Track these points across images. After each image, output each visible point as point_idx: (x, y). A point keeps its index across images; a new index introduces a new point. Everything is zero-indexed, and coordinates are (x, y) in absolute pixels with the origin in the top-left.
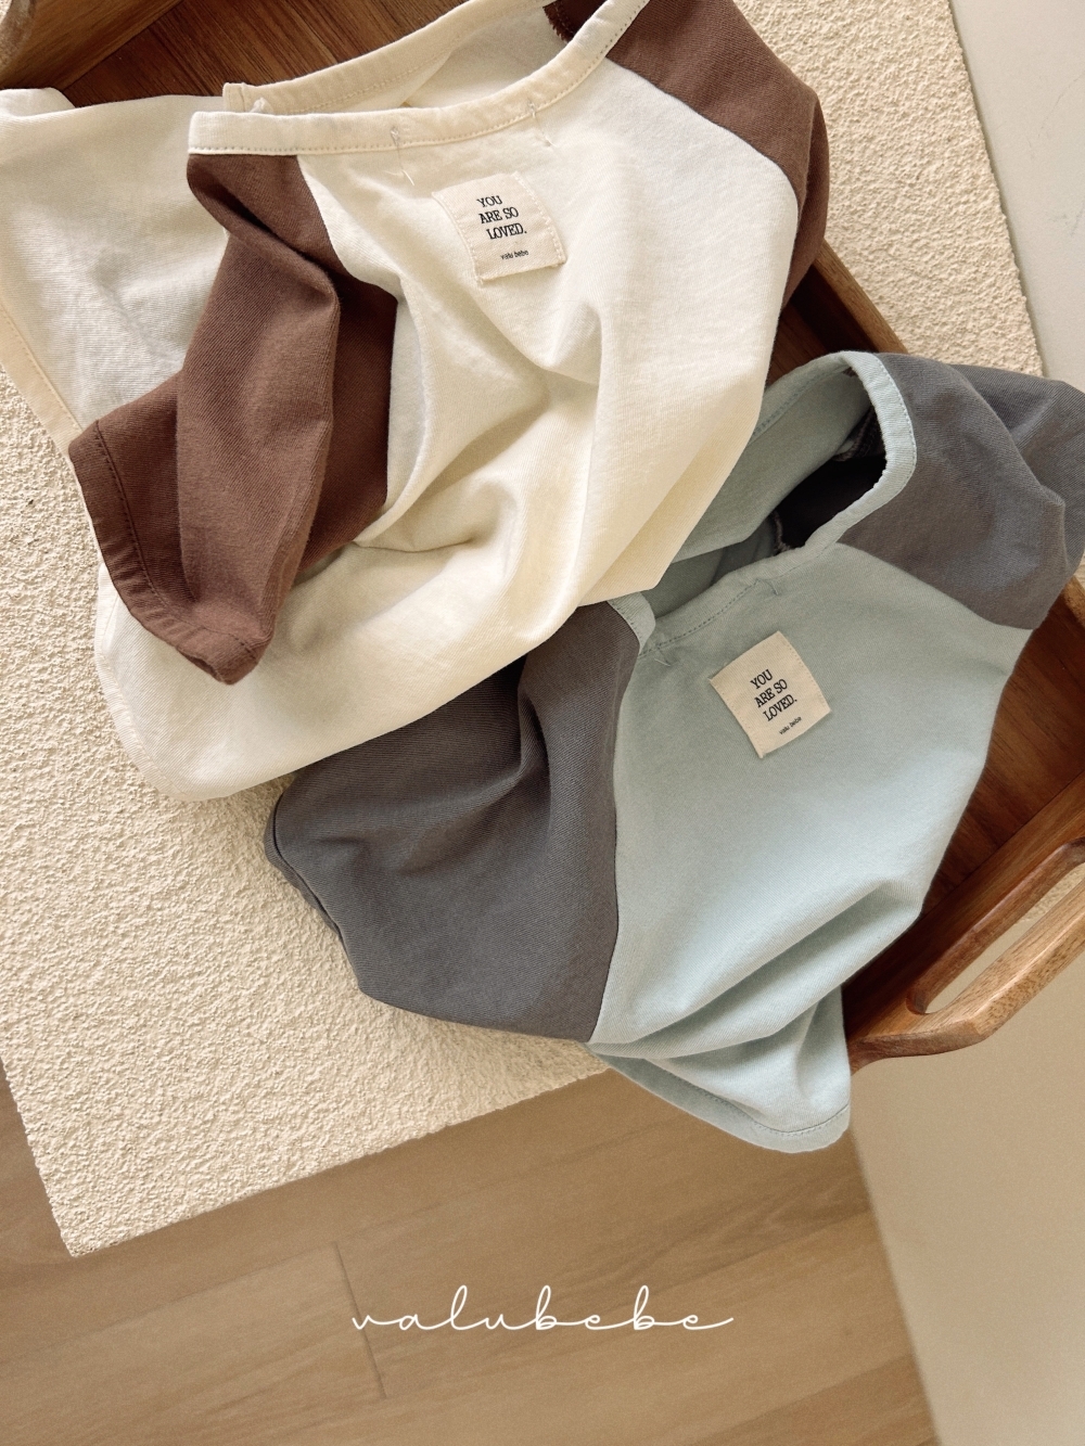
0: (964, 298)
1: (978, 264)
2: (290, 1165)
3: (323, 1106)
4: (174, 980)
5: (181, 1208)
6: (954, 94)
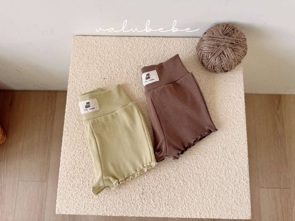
0: (149, 46)
1: (145, 42)
2: (247, 182)
3: (239, 174)
4: (214, 189)
5: (249, 200)
6: (121, 39)
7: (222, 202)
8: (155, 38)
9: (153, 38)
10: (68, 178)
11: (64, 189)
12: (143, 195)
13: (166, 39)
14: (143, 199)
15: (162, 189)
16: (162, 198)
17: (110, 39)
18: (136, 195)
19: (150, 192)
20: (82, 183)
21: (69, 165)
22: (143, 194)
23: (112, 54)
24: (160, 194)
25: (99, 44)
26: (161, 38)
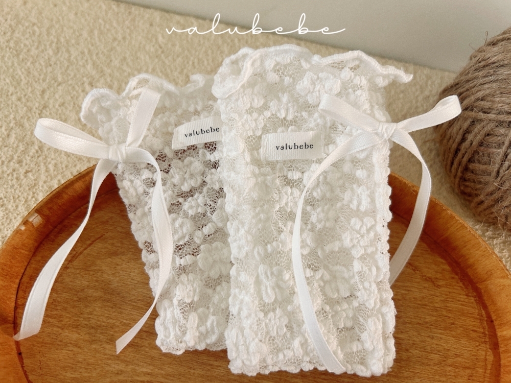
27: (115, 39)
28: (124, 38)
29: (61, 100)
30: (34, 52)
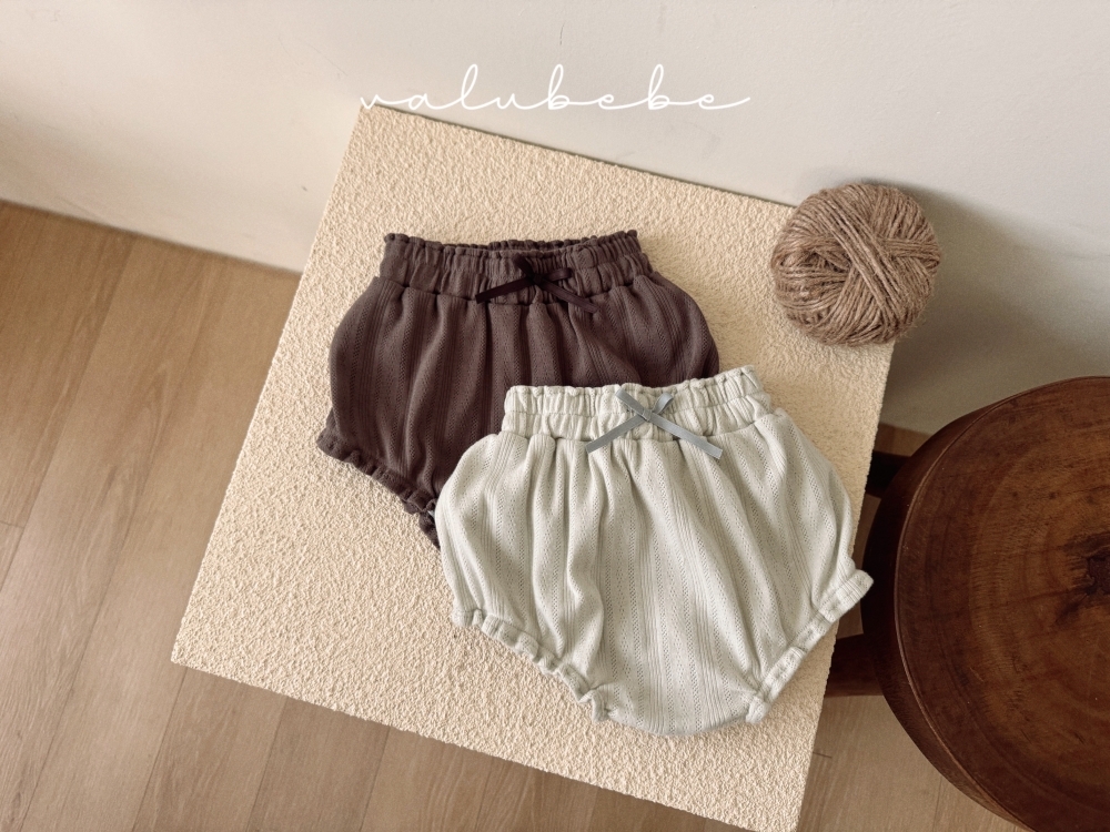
0: (600, 193)
1: (590, 178)
2: (811, 716)
6: (514, 150)
7: (710, 761)
8: (626, 173)
9: (619, 170)
10: (236, 559)
11: (214, 590)
12: (459, 672)
13: (663, 182)
14: (457, 684)
15: (526, 669)
16: (518, 697)
17: (479, 143)
18: (440, 665)
19: (487, 668)
20: (275, 583)
21: (248, 517)
22: (462, 667)
23: (475, 191)
24: (517, 683)
25: (440, 151)
26: (648, 175)
27: (504, 177)
28: (511, 176)
29: (468, 234)
30: (445, 189)
